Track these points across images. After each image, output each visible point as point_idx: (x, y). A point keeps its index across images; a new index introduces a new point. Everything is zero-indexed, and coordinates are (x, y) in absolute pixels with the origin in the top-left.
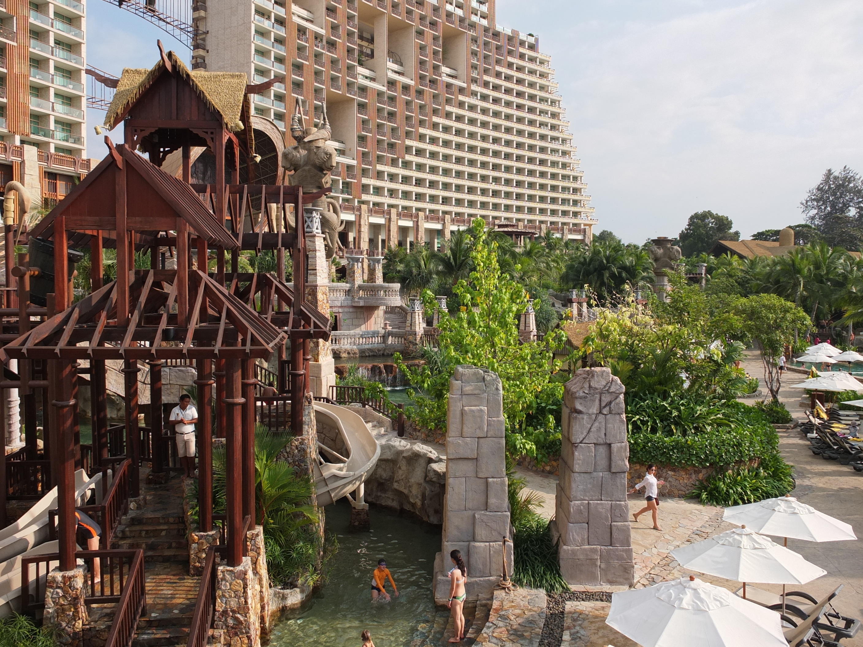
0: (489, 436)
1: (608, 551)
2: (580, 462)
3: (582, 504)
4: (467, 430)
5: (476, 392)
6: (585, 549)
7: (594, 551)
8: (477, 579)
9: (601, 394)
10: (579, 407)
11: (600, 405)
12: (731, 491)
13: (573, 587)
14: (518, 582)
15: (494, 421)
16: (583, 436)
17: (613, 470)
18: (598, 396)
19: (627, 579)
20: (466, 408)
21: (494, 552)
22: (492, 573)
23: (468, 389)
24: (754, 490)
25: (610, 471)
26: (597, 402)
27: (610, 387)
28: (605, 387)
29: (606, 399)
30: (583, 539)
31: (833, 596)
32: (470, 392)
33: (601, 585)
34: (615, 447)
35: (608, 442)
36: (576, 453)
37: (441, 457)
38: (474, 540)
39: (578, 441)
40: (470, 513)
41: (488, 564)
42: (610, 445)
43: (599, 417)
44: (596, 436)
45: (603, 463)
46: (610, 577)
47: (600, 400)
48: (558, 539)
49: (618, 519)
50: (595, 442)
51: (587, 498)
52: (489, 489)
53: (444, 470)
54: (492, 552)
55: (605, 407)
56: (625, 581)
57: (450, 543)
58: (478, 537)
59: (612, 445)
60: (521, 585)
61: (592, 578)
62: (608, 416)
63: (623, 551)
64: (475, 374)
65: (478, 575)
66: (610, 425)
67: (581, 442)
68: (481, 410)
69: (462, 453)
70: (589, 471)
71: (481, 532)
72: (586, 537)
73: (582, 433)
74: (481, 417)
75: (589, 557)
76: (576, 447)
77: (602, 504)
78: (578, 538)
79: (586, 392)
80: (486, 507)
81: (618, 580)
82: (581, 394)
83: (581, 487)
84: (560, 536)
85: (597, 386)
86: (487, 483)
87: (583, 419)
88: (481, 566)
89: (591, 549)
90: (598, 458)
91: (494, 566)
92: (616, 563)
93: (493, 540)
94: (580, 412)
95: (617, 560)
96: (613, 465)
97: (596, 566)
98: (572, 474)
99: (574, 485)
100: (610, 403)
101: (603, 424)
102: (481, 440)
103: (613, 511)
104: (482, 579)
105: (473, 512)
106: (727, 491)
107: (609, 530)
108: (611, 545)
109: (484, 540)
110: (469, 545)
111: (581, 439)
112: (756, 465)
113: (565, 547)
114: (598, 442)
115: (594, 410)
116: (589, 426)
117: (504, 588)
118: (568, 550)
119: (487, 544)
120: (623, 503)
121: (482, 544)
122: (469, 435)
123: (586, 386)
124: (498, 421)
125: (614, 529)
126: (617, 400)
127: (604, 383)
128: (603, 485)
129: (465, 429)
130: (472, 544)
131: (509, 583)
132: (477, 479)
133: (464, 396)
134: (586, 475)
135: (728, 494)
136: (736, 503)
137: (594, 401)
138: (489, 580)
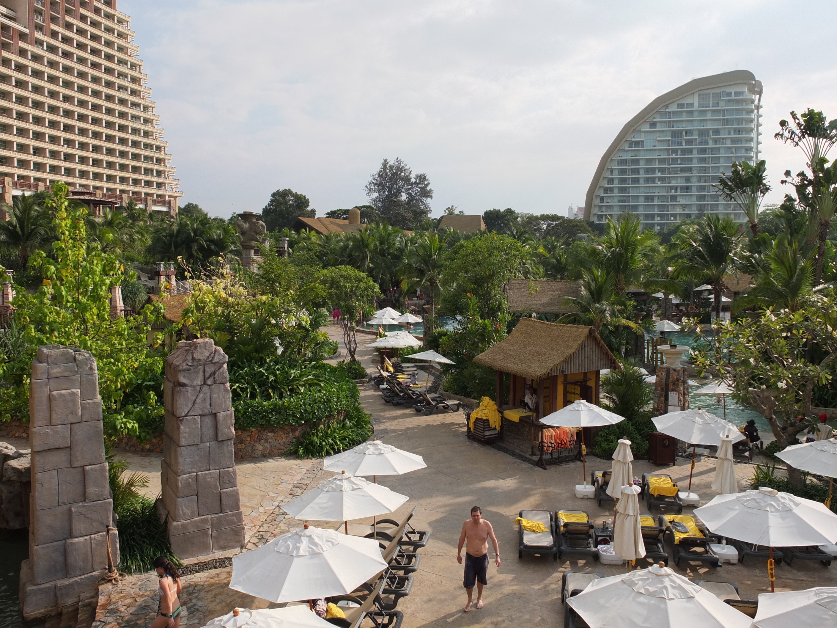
0: (84, 420)
1: (219, 519)
2: (187, 435)
3: (190, 477)
4: (56, 417)
5: (66, 374)
6: (195, 522)
7: (205, 521)
8: (76, 579)
9: (204, 365)
10: (182, 380)
11: (204, 376)
12: (324, 443)
13: (186, 562)
14: (125, 570)
15: (89, 403)
16: (189, 409)
17: (220, 439)
18: (201, 367)
19: (238, 542)
20: (54, 393)
21: (96, 544)
22: (95, 567)
23: (56, 371)
24: (342, 439)
25: (217, 440)
26: (201, 374)
27: (213, 358)
28: (208, 358)
29: (210, 369)
30: (193, 512)
31: (411, 516)
32: (59, 375)
33: (214, 553)
34: (220, 416)
35: (214, 412)
36: (182, 427)
37: (21, 451)
38: (72, 536)
39: (183, 414)
40: (65, 507)
41: (90, 558)
42: (215, 414)
43: (204, 388)
44: (201, 407)
45: (209, 432)
46: (222, 543)
47: (204, 372)
48: (167, 517)
49: (226, 486)
50: (201, 413)
51: (195, 470)
52: (87, 477)
53: (28, 465)
54: (93, 545)
55: (209, 378)
56: (236, 544)
57: (41, 546)
58: (76, 532)
59: (218, 414)
60: (130, 573)
61: (204, 548)
62: (213, 387)
63: (233, 515)
64: (63, 354)
65: (78, 573)
66: (215, 396)
67: (186, 416)
68: (73, 393)
69: (52, 442)
70: (196, 443)
71: (79, 526)
72: (196, 508)
73: (187, 406)
74: (74, 401)
75: (200, 528)
76: (181, 420)
77: (210, 474)
78: (188, 512)
79: (190, 364)
80: (84, 497)
81: (230, 544)
82: (185, 367)
83: (188, 460)
84: (168, 514)
85: (200, 358)
86: (84, 473)
87: (187, 391)
88: (81, 564)
89: (201, 520)
90: (204, 429)
91: (97, 560)
92: (226, 528)
93: (94, 531)
94: (184, 385)
95: (228, 525)
96: (220, 435)
97: (208, 535)
98: (179, 449)
99: (181, 460)
100: (214, 373)
101: (208, 394)
102: (75, 426)
103: (221, 479)
104: (83, 577)
105: (69, 506)
106: (320, 444)
107: (219, 498)
108: (221, 512)
109: (84, 533)
110: (65, 543)
111: (186, 412)
112: (342, 417)
113: (175, 523)
114: (204, 413)
115: (199, 381)
116: (194, 398)
117: (110, 581)
118: (178, 525)
119: (88, 537)
120: (231, 469)
121: (82, 539)
122: (59, 422)
123: (189, 358)
124: (94, 403)
125: (223, 496)
126: (221, 370)
127: (207, 354)
128: (211, 455)
129: (54, 416)
130: (70, 541)
131: (116, 574)
132: (72, 469)
133: (51, 380)
134: (192, 448)
135: (321, 447)
136: (328, 454)
137: (197, 372)
138: (92, 576)
